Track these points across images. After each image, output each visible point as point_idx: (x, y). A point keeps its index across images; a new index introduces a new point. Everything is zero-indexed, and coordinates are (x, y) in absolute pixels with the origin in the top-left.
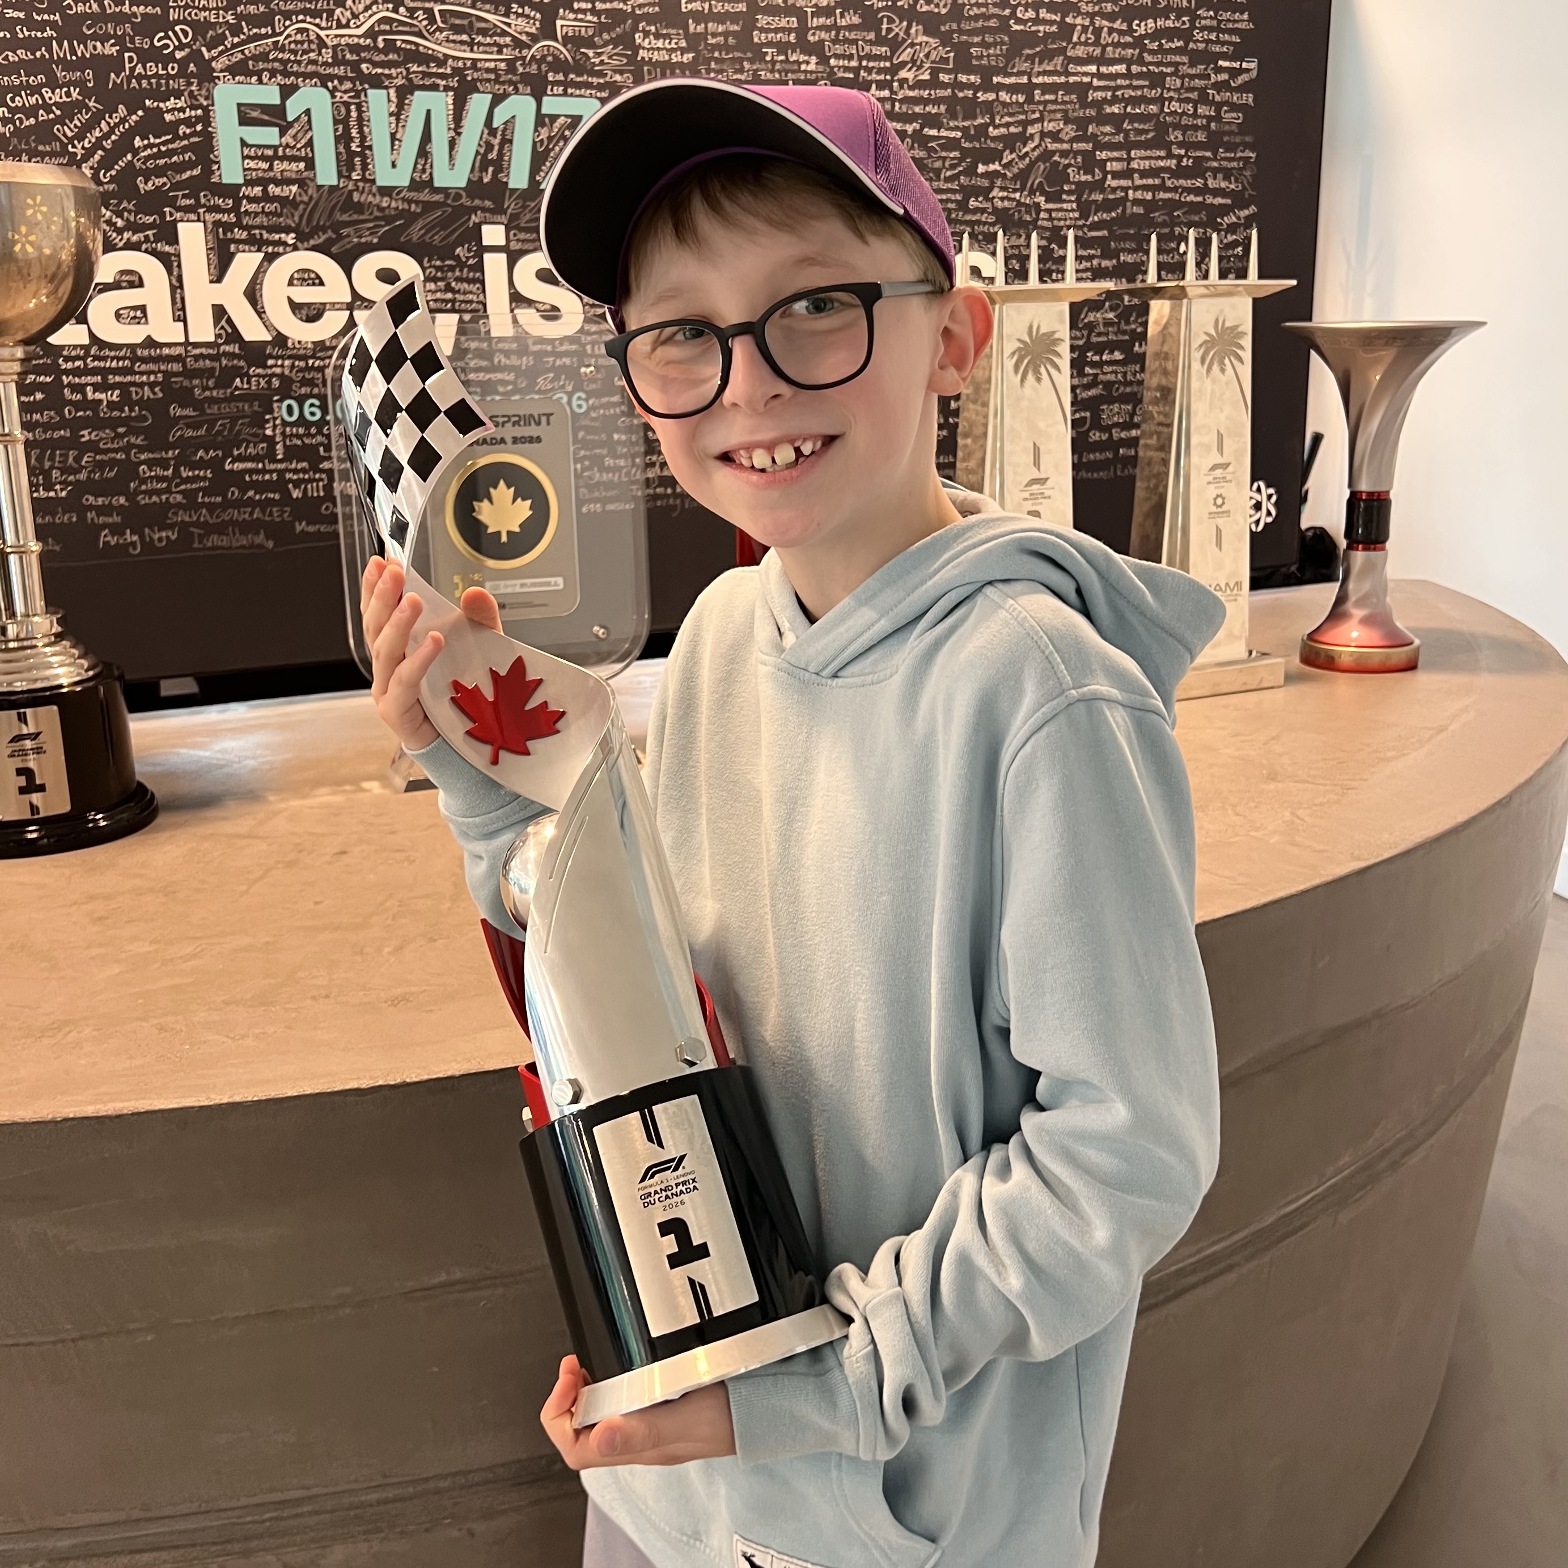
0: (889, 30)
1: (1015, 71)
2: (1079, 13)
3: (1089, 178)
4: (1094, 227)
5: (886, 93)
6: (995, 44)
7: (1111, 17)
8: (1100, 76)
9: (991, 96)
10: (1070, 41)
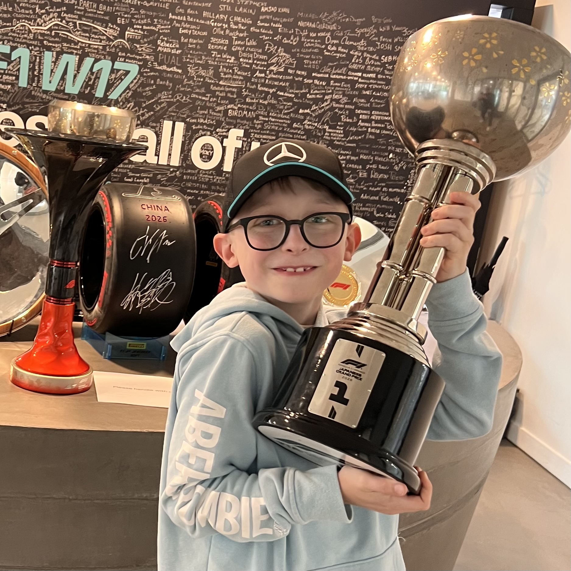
0: (269, 49)
1: (323, 71)
2: (357, 50)
3: (351, 121)
4: (349, 142)
5: (263, 75)
6: (316, 60)
7: (372, 53)
8: (362, 78)
9: (311, 81)
10: (351, 61)
